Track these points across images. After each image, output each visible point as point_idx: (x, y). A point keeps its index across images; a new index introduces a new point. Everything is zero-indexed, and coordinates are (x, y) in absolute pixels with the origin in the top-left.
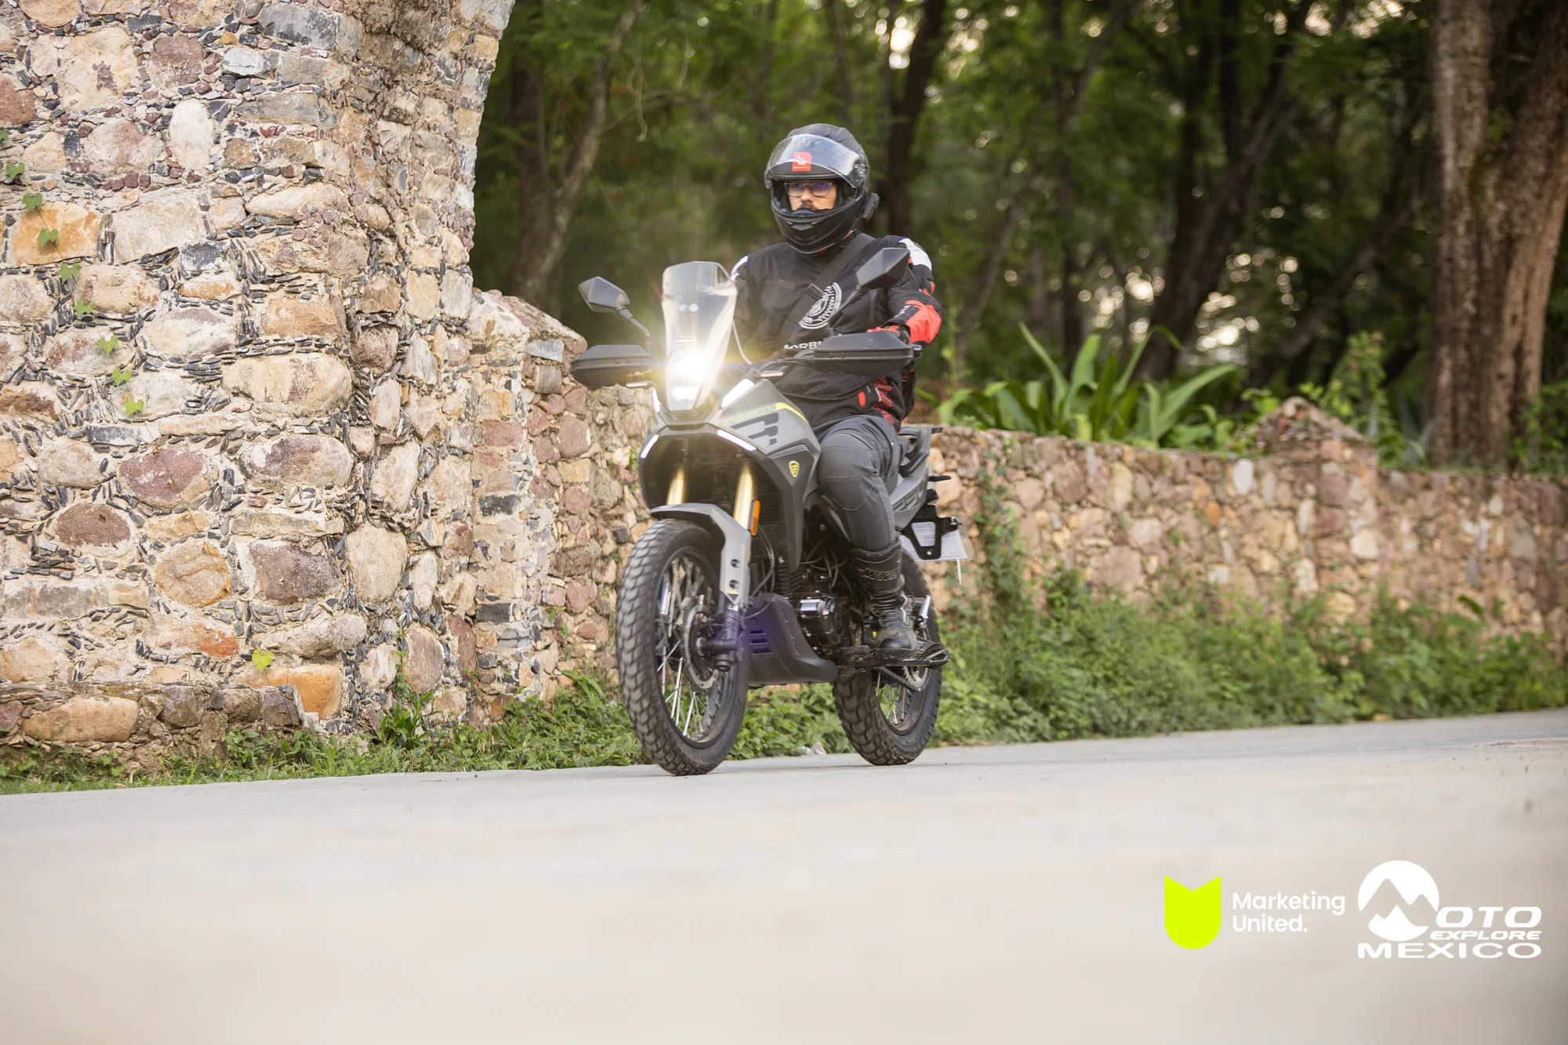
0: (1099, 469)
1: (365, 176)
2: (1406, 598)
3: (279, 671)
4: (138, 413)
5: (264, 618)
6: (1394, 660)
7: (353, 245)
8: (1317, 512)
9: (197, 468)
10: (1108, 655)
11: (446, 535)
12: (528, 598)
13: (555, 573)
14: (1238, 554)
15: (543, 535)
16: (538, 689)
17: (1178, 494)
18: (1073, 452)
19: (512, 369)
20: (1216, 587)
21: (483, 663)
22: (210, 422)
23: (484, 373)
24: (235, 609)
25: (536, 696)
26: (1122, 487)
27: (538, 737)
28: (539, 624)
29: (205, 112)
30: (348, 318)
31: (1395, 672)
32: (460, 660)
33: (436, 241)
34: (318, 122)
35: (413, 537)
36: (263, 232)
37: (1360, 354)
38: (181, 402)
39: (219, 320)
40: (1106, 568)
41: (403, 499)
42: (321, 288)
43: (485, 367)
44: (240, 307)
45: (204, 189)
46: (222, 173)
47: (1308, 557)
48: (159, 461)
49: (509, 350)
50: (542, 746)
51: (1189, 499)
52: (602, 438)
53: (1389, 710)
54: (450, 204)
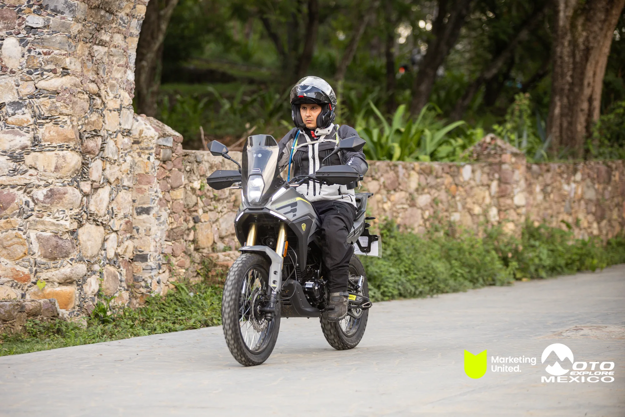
0: (404, 174)
1: (88, 71)
2: (538, 221)
3: (49, 289)
5: (42, 266)
6: (531, 255)
7: (83, 101)
8: (499, 186)
9: (13, 200)
10: (407, 261)
11: (121, 225)
12: (156, 251)
13: (168, 239)
14: (464, 207)
15: (163, 223)
16: (159, 290)
17: (438, 183)
18: (393, 168)
19: (150, 151)
20: (454, 222)
21: (136, 280)
22: (19, 179)
23: (138, 153)
24: (29, 262)
25: (159, 294)
26: (414, 181)
27: (160, 312)
28: (160, 262)
29: (18, 43)
30: (80, 134)
31: (532, 260)
32: (127, 280)
33: (118, 96)
34: (68, 49)
35: (107, 227)
36: (43, 97)
37: (520, 103)
38: (6, 171)
39: (23, 135)
40: (406, 218)
41: (103, 211)
42: (69, 122)
43: (139, 150)
44: (33, 130)
45: (17, 77)
46: (25, 70)
47: (495, 206)
49: (149, 143)
50: (162, 318)
51: (443, 184)
52: (188, 177)
53: (529, 276)
54: (124, 79)
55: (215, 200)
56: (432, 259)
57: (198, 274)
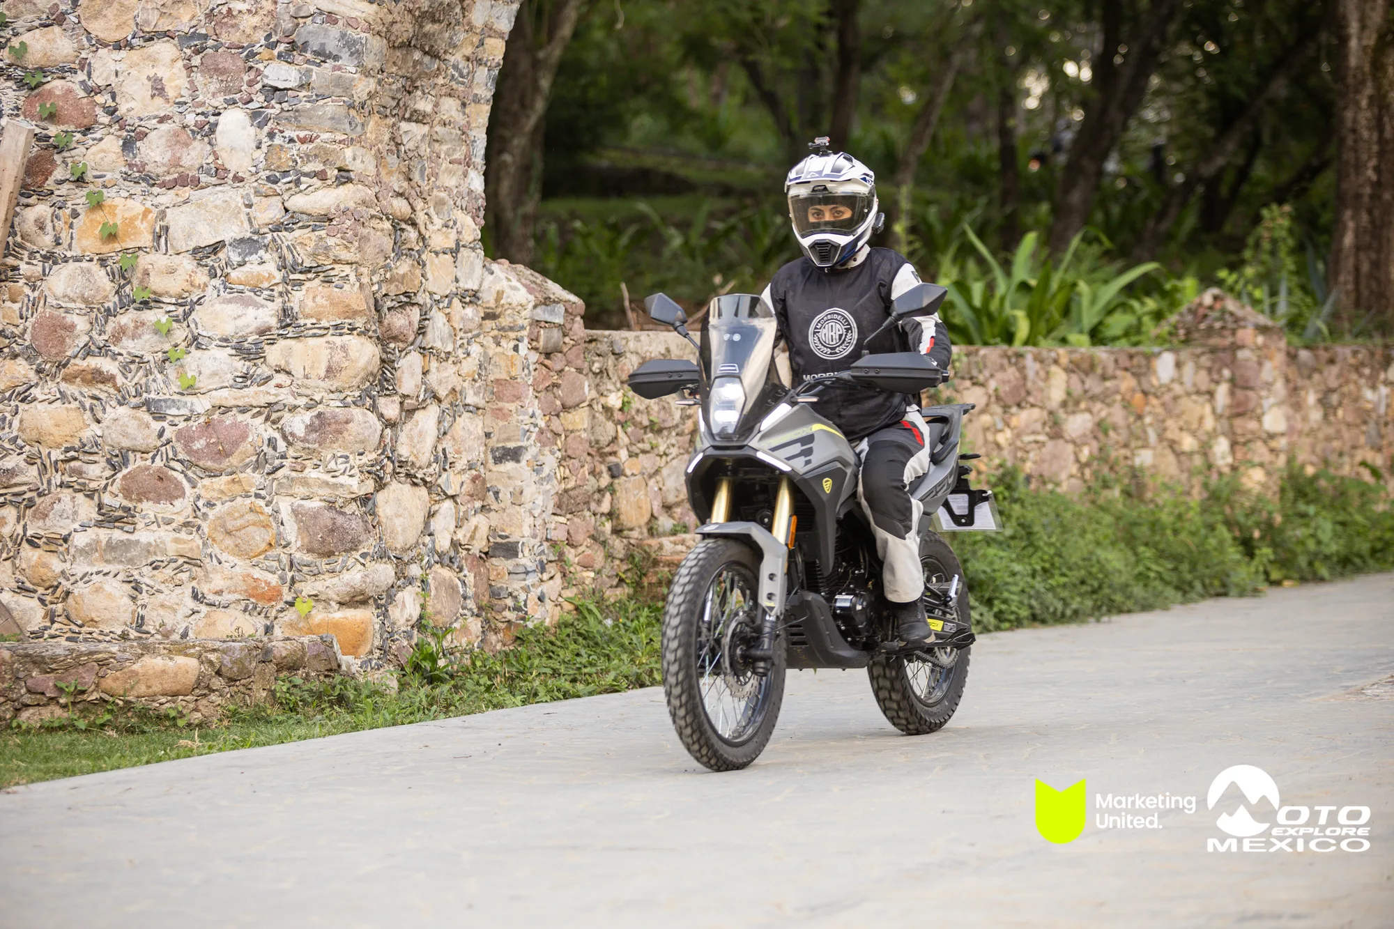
0: (1037, 373)
1: (390, 173)
2: (1312, 463)
3: (319, 616)
4: (191, 387)
5: (305, 569)
6: (1300, 532)
7: (380, 235)
8: (1232, 393)
9: (244, 437)
10: (1046, 549)
11: (462, 484)
12: (534, 536)
13: (558, 511)
14: (1161, 438)
15: (548, 479)
16: (544, 615)
17: (1107, 389)
18: (1013, 360)
19: (519, 334)
20: (1142, 469)
21: (495, 594)
22: (255, 395)
23: (494, 338)
24: (279, 561)
25: (542, 623)
26: (1058, 387)
27: (544, 659)
28: (544, 558)
29: (247, 120)
30: (376, 301)
31: (1302, 542)
32: (476, 595)
33: (451, 223)
34: (348, 131)
35: (434, 488)
36: (300, 228)
37: (1271, 225)
38: (230, 377)
39: (262, 306)
40: (1043, 461)
41: (425, 456)
42: (352, 278)
43: (496, 332)
44: (281, 294)
45: (248, 188)
46: (263, 174)
47: (1224, 434)
48: (210, 430)
49: (516, 317)
50: (549, 671)
51: (1117, 392)
52: (598, 385)
53: (1296, 575)
54: (464, 189)
55: (652, 431)
56: (1098, 543)
57: (621, 580)
